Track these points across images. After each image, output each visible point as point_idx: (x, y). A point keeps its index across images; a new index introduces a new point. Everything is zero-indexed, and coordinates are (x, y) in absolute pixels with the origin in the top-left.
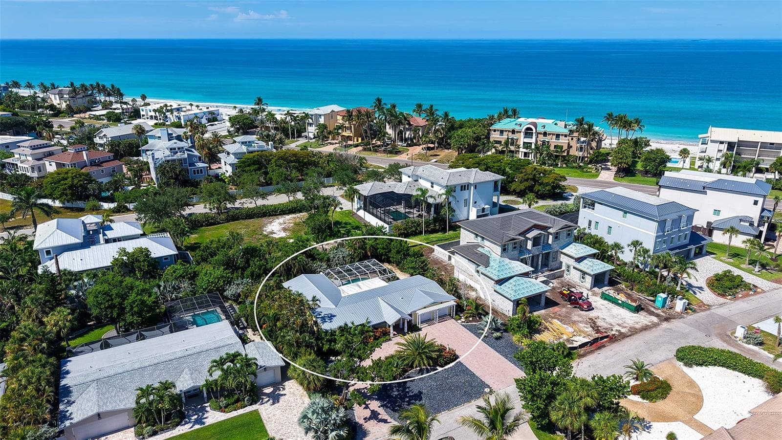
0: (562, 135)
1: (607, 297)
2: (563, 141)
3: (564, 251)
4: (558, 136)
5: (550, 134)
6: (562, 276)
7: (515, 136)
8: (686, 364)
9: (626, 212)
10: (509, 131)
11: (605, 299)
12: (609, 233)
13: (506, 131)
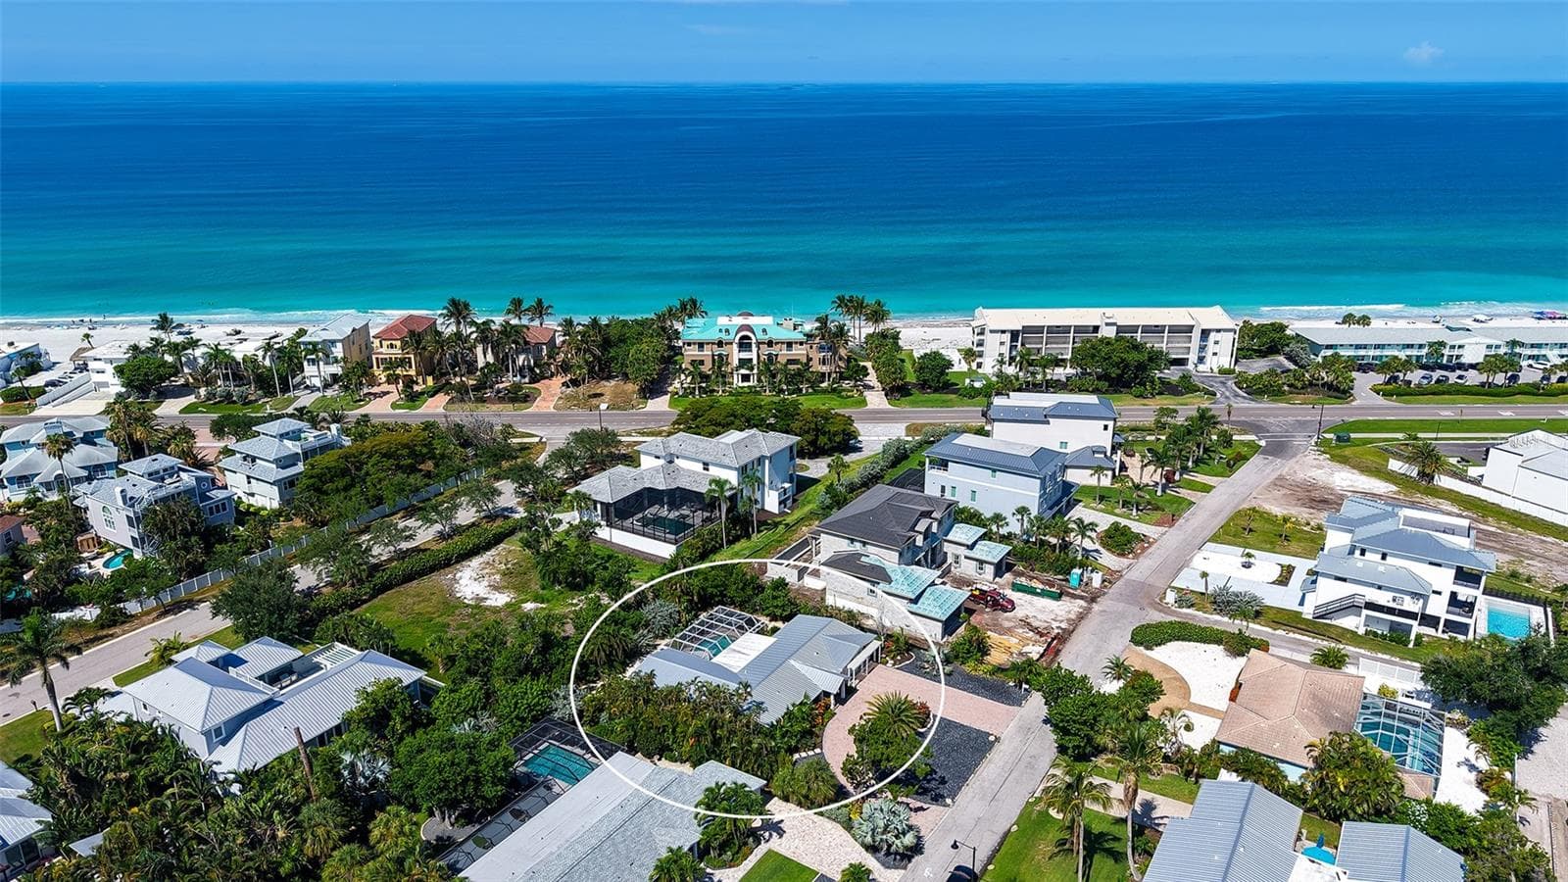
0: (796, 343)
1: (1020, 587)
2: (799, 352)
3: (949, 537)
4: (790, 345)
5: (777, 343)
6: (950, 571)
7: (724, 351)
8: (1149, 648)
9: (994, 471)
10: (713, 344)
11: (1019, 590)
12: (973, 499)
13: (708, 344)
